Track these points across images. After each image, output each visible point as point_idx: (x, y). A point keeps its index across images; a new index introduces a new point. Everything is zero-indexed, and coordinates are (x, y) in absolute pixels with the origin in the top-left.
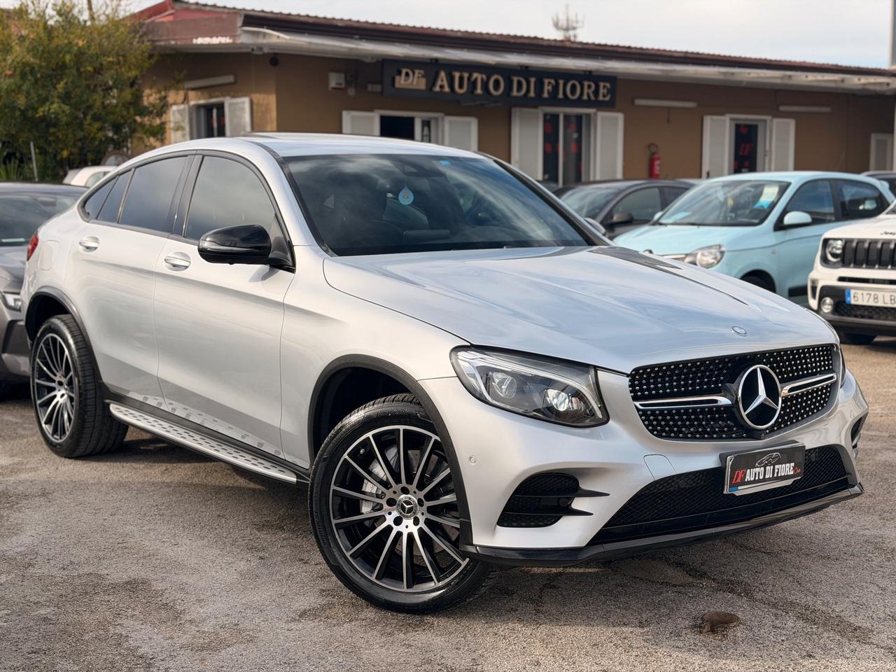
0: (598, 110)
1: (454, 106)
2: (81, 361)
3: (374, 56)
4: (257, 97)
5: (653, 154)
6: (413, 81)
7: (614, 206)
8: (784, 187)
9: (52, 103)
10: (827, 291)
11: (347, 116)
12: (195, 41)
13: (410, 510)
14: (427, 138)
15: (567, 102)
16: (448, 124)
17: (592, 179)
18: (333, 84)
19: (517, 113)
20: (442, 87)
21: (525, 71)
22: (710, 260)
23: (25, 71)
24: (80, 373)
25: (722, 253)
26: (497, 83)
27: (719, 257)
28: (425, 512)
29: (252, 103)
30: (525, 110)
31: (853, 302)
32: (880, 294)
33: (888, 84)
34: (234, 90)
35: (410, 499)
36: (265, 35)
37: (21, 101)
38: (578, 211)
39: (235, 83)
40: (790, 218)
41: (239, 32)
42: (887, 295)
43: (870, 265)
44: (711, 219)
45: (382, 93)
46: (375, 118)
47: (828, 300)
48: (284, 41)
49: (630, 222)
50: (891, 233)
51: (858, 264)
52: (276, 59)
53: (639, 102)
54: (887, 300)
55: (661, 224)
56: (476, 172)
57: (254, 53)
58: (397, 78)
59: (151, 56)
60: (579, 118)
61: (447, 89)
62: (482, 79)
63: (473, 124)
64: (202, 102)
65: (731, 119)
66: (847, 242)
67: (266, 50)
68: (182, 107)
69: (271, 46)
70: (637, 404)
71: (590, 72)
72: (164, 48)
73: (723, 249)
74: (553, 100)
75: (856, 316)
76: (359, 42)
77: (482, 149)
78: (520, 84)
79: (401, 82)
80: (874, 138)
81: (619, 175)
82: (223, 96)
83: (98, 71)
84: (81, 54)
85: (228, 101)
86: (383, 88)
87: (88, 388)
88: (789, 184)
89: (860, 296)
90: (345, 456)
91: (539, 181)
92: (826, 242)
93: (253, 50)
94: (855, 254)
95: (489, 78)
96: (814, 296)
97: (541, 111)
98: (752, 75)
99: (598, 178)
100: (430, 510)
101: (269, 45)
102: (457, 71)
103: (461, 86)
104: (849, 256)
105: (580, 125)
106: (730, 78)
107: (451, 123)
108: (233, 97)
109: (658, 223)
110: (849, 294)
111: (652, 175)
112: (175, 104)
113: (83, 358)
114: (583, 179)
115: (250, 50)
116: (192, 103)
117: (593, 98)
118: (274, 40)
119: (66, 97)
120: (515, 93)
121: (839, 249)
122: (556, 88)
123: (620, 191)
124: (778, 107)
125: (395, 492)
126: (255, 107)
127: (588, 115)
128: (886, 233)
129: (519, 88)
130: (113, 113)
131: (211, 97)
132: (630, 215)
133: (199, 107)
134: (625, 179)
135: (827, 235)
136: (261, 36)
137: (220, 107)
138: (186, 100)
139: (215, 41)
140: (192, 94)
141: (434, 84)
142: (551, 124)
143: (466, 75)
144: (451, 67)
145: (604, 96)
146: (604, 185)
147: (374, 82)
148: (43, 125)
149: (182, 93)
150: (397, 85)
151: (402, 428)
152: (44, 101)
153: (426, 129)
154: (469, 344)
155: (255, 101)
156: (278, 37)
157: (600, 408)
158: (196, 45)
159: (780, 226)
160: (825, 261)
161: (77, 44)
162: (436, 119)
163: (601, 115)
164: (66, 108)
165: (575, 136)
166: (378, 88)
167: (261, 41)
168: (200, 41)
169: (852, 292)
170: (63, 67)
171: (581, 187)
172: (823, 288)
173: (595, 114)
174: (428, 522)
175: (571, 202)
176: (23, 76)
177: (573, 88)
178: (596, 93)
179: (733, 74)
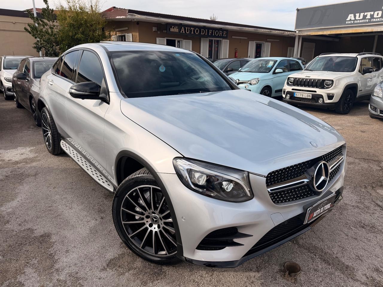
0: (223, 39)
1: (186, 37)
2: (52, 124)
3: (164, 22)
4: (133, 33)
5: (236, 51)
6: (175, 30)
7: (227, 66)
8: (275, 62)
9: (79, 34)
10: (288, 93)
11: (158, 39)
12: (116, 17)
13: (156, 221)
14: (179, 47)
15: (215, 37)
16: (184, 42)
17: (220, 58)
18: (154, 30)
19: (202, 39)
20: (183, 31)
21: (204, 27)
22: (255, 82)
23: (71, 25)
24: (51, 128)
25: (259, 81)
26: (197, 31)
27: (258, 82)
28: (163, 223)
29: (132, 35)
30: (204, 38)
31: (296, 96)
32: (304, 94)
33: (294, 34)
34: (128, 31)
35: (156, 216)
36: (134, 15)
37: (71, 34)
38: (218, 67)
39: (128, 30)
40: (277, 71)
41: (127, 15)
42: (306, 95)
43: (301, 86)
44: (254, 70)
45: (167, 33)
46: (165, 40)
47: (288, 95)
48: (139, 17)
49: (233, 70)
50: (308, 77)
51: (298, 85)
52: (138, 23)
53: (233, 37)
54: (306, 96)
55: (241, 72)
56: (190, 58)
57: (132, 21)
58: (171, 29)
59: (105, 22)
60: (218, 41)
61: (184, 32)
62: (193, 29)
63: (191, 42)
64: (120, 35)
65: (255, 42)
66: (295, 79)
67: (135, 20)
68: (115, 36)
69: (137, 19)
70: (269, 190)
71: (221, 28)
72: (109, 19)
73: (259, 79)
74: (212, 36)
75: (296, 100)
76: (160, 18)
77: (193, 50)
78: (203, 31)
79: (172, 30)
80: (289, 48)
81: (227, 57)
82: (125, 33)
83: (91, 26)
84: (86, 21)
85: (126, 34)
86: (167, 31)
87: (55, 134)
88: (277, 61)
89: (298, 95)
90: (127, 196)
91: (207, 58)
92: (289, 78)
93: (132, 20)
94: (297, 82)
95: (195, 29)
96: (284, 94)
97: (208, 39)
98: (262, 31)
99: (222, 58)
100: (165, 223)
101: (135, 18)
102: (187, 27)
103: (188, 32)
104: (295, 82)
105: (218, 42)
106: (256, 31)
107: (185, 42)
108: (128, 33)
109: (240, 71)
110: (295, 94)
111: (235, 57)
112: (113, 35)
113: (52, 123)
114: (218, 58)
115: (131, 20)
116: (117, 35)
117: (222, 35)
118: (137, 17)
119: (83, 33)
120: (202, 34)
121: (292, 80)
122: (212, 32)
123: (229, 62)
124: (267, 39)
125: (149, 213)
126: (133, 36)
127: (220, 40)
128: (307, 77)
129: (203, 33)
130: (96, 37)
131: (122, 34)
132: (232, 68)
133: (119, 36)
134: (229, 58)
135: (289, 76)
136: (133, 16)
137: (125, 36)
138: (116, 34)
139: (121, 17)
140: (117, 32)
141: (181, 31)
142: (211, 42)
143: (189, 28)
144: (185, 26)
145: (225, 35)
146: (225, 60)
147: (164, 30)
148: (77, 41)
149: (115, 33)
150: (171, 31)
151: (151, 186)
152: (76, 34)
153: (179, 43)
154: (183, 157)
155: (133, 34)
156: (138, 16)
157: (249, 191)
158: (117, 18)
159: (274, 73)
160: (288, 84)
161: (85, 18)
162: (181, 40)
163: (223, 40)
164: (83, 36)
165: (217, 46)
166: (166, 31)
167: (133, 17)
168: (117, 17)
169: (296, 93)
170: (81, 24)
171: (219, 60)
172: (287, 92)
173: (222, 40)
174: (164, 228)
175: (216, 64)
176: (71, 26)
177: (217, 32)
178: (223, 34)
179: (257, 30)
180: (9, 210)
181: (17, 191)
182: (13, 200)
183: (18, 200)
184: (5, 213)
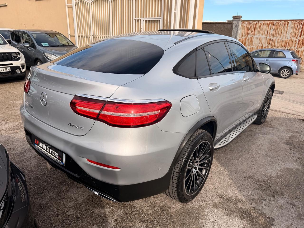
32: (1, 68)
42: (4, 69)
180: (294, 163)
181: (279, 173)
182: (287, 168)
183: (284, 166)
184: (298, 164)
